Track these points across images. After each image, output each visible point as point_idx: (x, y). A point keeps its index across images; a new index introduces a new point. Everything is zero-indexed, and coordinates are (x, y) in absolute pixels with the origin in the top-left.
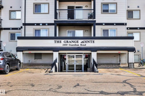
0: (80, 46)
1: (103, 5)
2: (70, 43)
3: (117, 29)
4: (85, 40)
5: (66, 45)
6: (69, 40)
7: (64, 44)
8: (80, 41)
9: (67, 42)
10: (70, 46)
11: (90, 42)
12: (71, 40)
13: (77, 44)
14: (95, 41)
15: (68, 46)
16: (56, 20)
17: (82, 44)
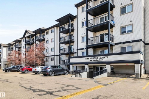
0: (99, 61)
1: (122, 28)
2: (93, 59)
3: (133, 45)
4: (102, 57)
5: (92, 60)
6: (93, 57)
7: (90, 60)
8: (99, 57)
9: (92, 58)
10: (94, 61)
11: (105, 58)
12: (94, 57)
13: (97, 59)
14: (109, 56)
15: (92, 61)
16: (87, 45)
17: (101, 59)
